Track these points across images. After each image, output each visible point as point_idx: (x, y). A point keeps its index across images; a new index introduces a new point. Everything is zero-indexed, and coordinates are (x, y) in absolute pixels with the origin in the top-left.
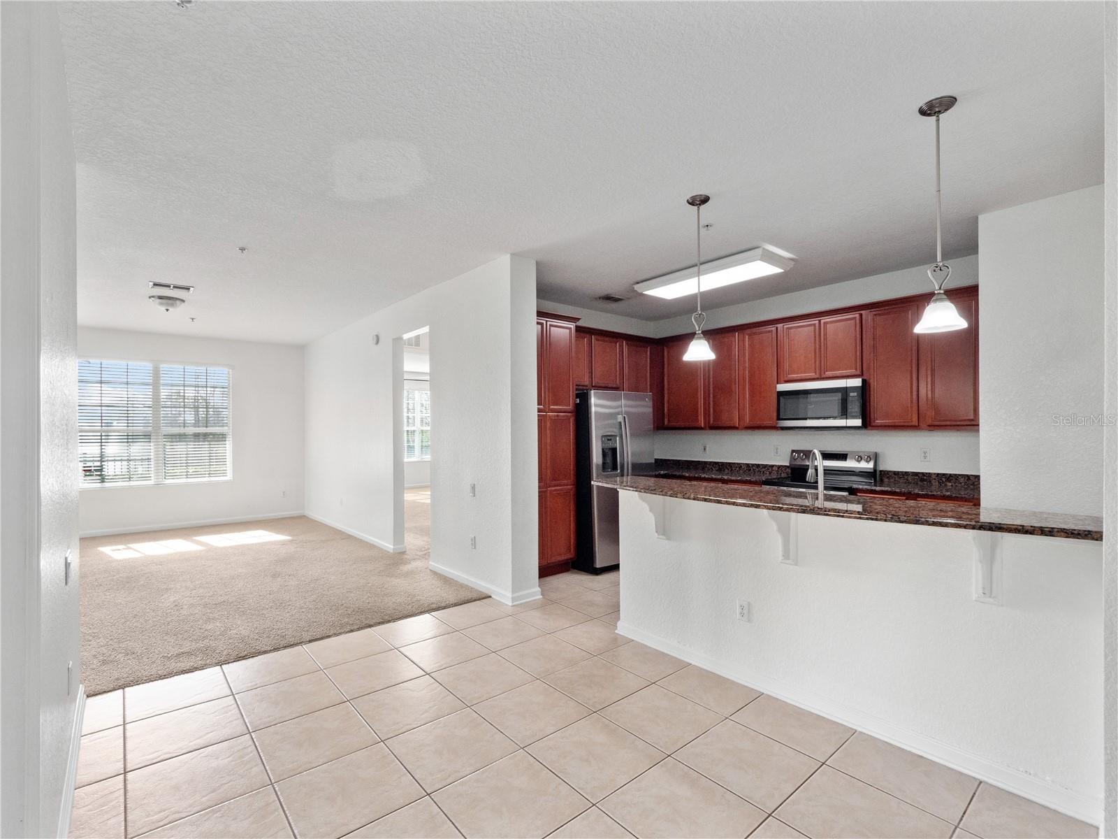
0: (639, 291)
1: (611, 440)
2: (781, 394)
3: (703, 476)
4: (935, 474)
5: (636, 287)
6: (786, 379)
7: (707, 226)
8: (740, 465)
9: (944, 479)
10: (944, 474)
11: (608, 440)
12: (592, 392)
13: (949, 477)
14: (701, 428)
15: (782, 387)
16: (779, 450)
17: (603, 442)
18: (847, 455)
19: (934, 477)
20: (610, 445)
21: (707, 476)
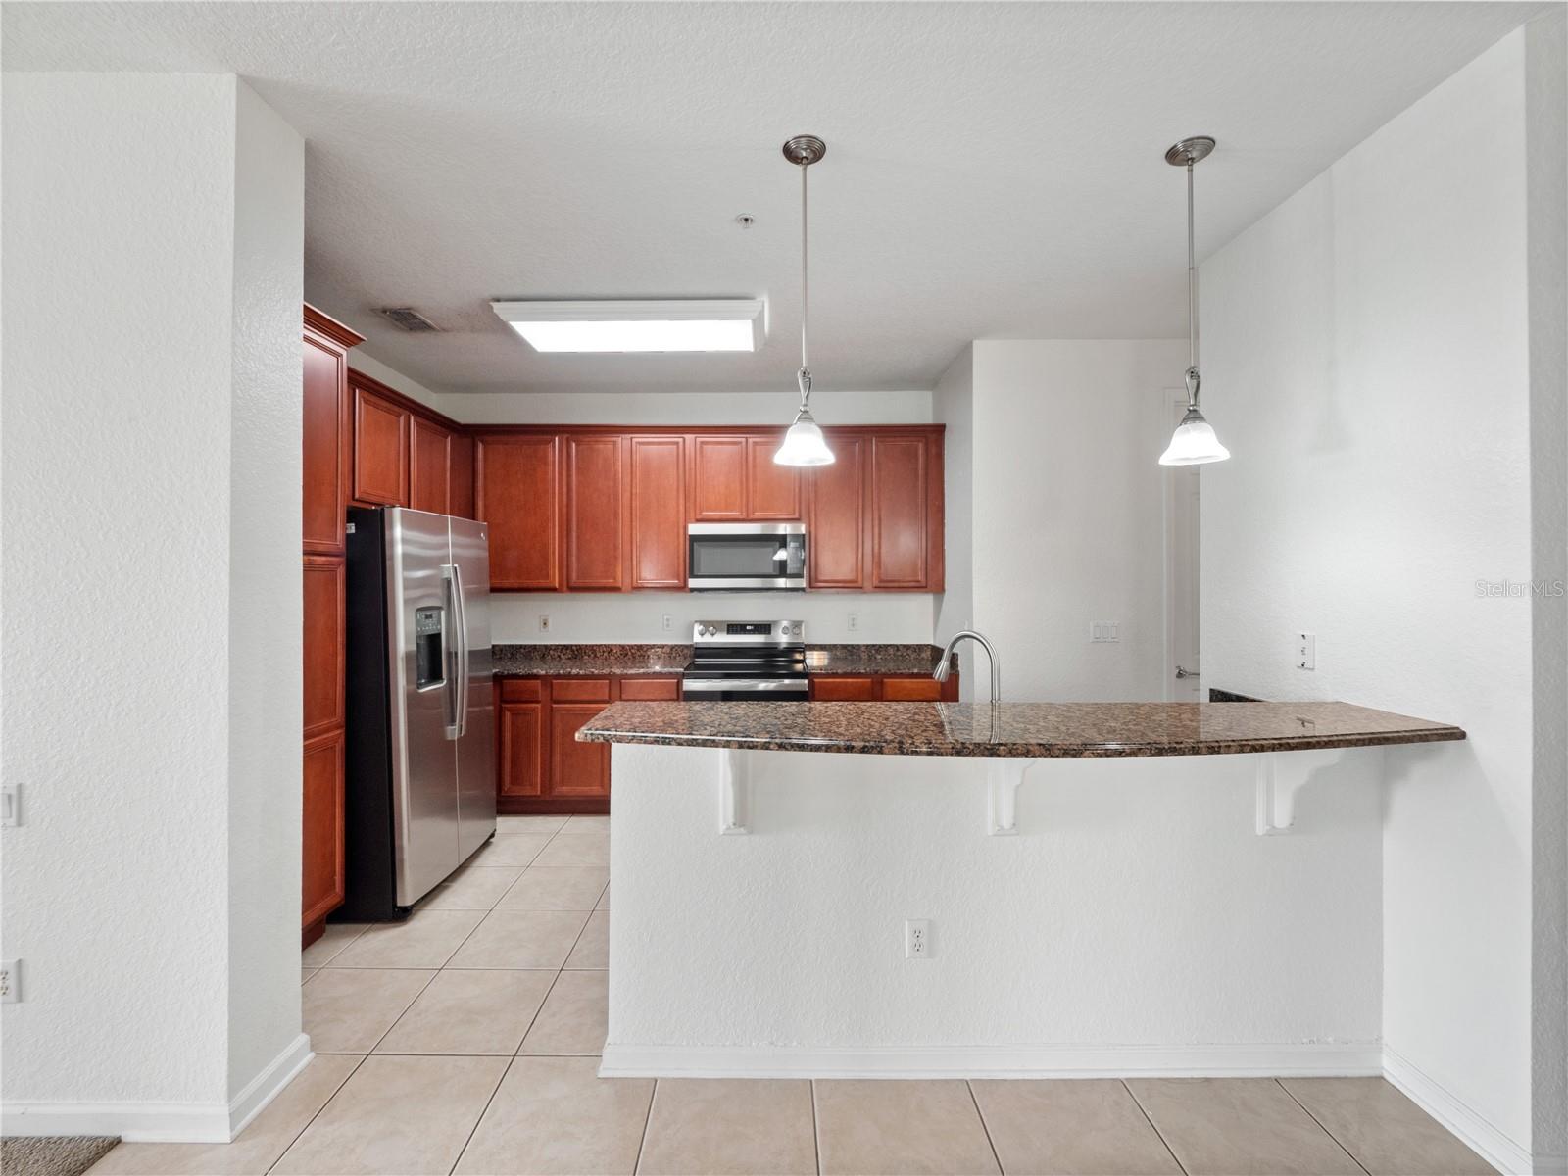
0: (503, 317)
1: (431, 617)
2: (695, 539)
3: (575, 672)
4: (864, 645)
5: (497, 307)
6: (698, 517)
7: (746, 220)
8: (609, 649)
9: (873, 651)
10: (874, 645)
11: (427, 617)
12: (397, 511)
13: (879, 648)
14: (553, 590)
15: (695, 529)
16: (671, 623)
17: (418, 623)
18: (770, 626)
19: (863, 649)
20: (430, 629)
21: (581, 672)
